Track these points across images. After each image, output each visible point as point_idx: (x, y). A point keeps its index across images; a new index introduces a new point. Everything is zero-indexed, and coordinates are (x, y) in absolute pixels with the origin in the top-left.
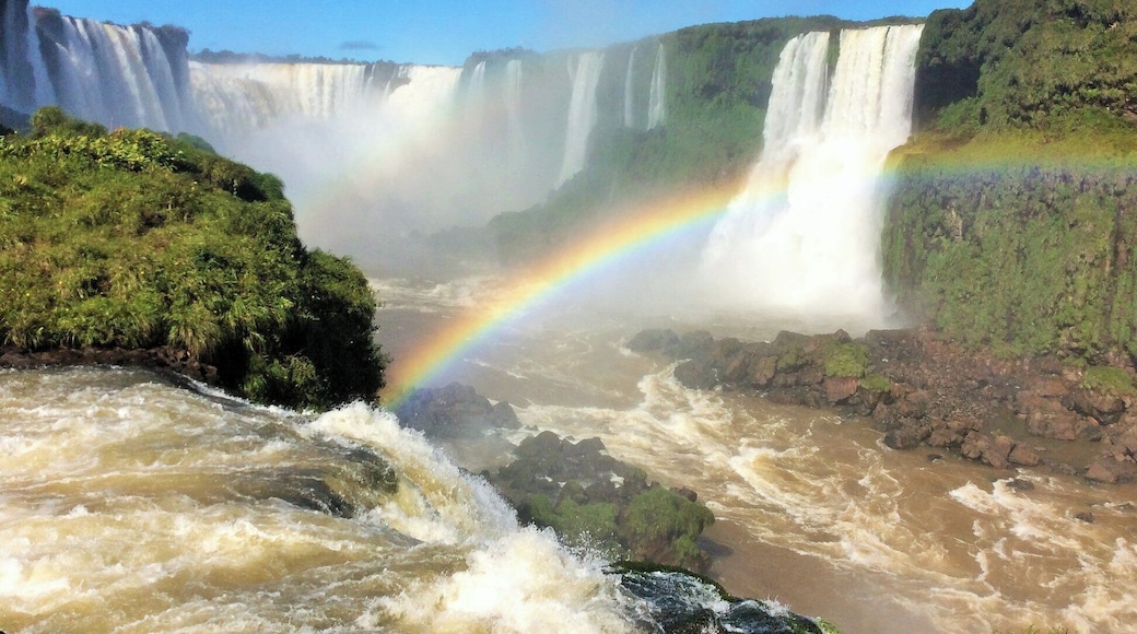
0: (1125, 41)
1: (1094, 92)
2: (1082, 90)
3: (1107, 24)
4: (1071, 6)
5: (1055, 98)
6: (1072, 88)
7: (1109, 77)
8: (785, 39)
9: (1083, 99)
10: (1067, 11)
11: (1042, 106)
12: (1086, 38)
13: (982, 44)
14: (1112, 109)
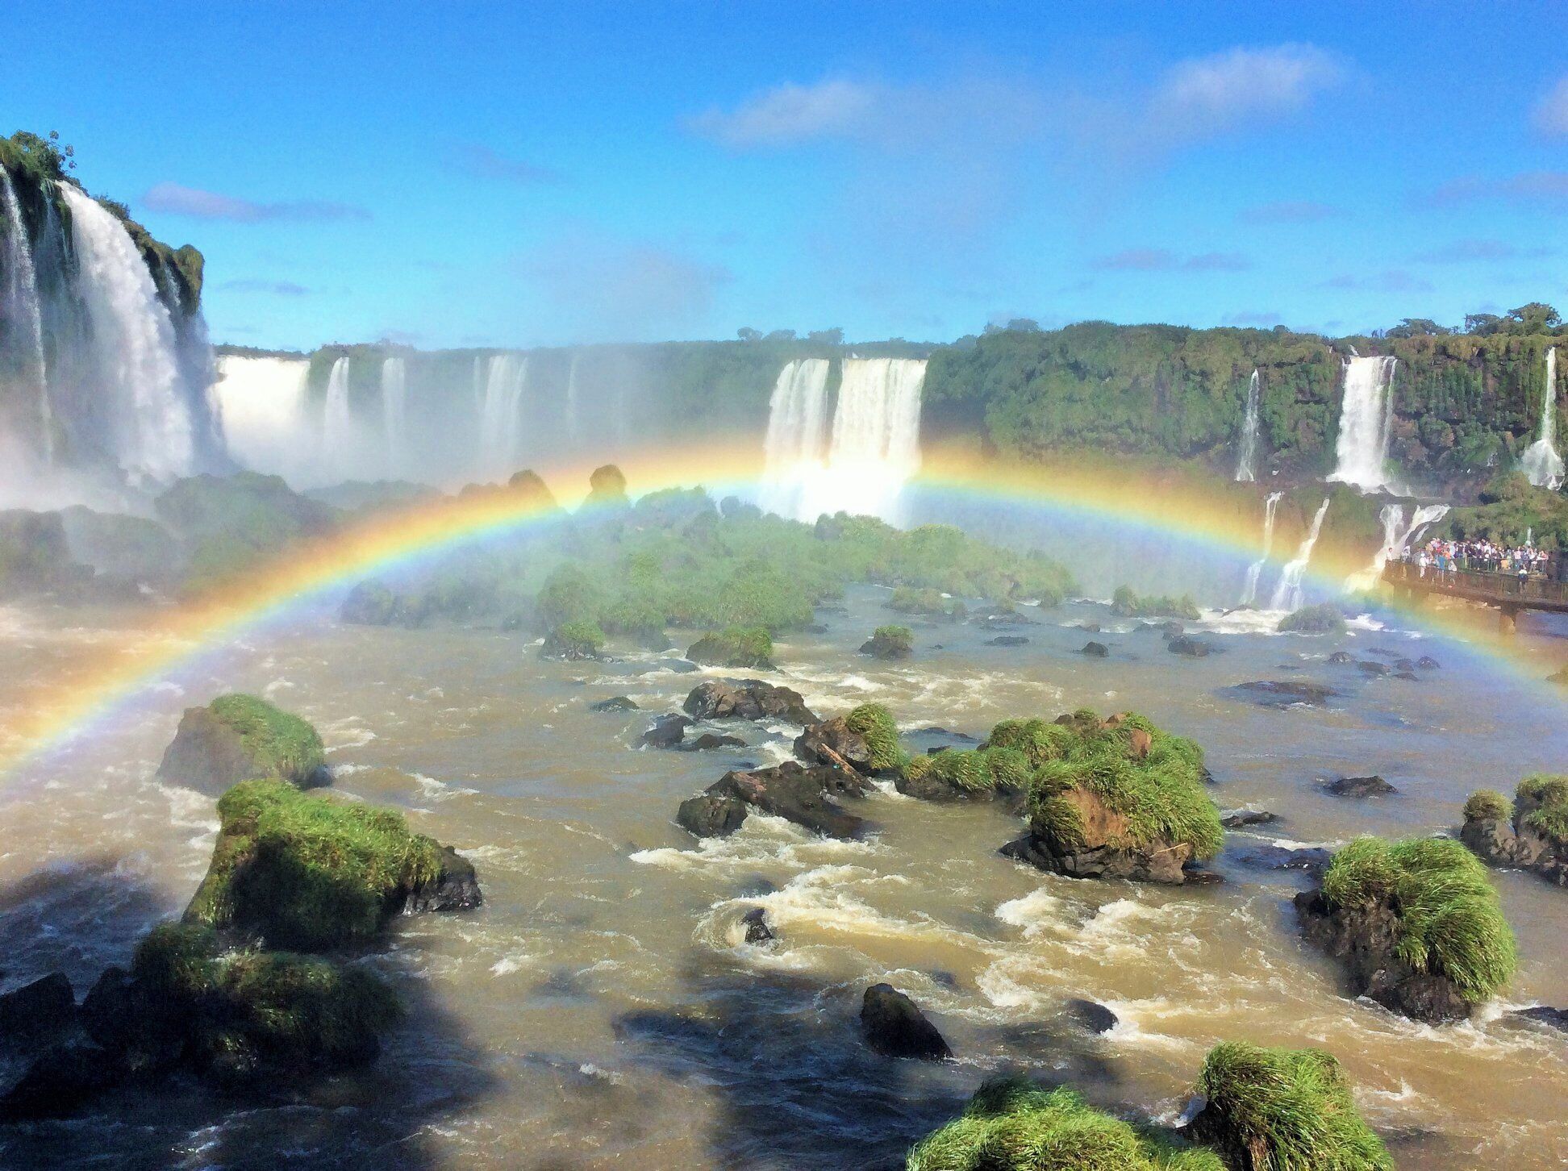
0: (1116, 393)
1: (1094, 435)
2: (1085, 433)
3: (1102, 378)
4: (1072, 361)
5: (1063, 438)
6: (1076, 431)
7: (1105, 422)
8: (779, 365)
9: (1084, 441)
10: (1069, 365)
11: (1051, 446)
12: (1088, 388)
13: (988, 385)
14: (1107, 449)
